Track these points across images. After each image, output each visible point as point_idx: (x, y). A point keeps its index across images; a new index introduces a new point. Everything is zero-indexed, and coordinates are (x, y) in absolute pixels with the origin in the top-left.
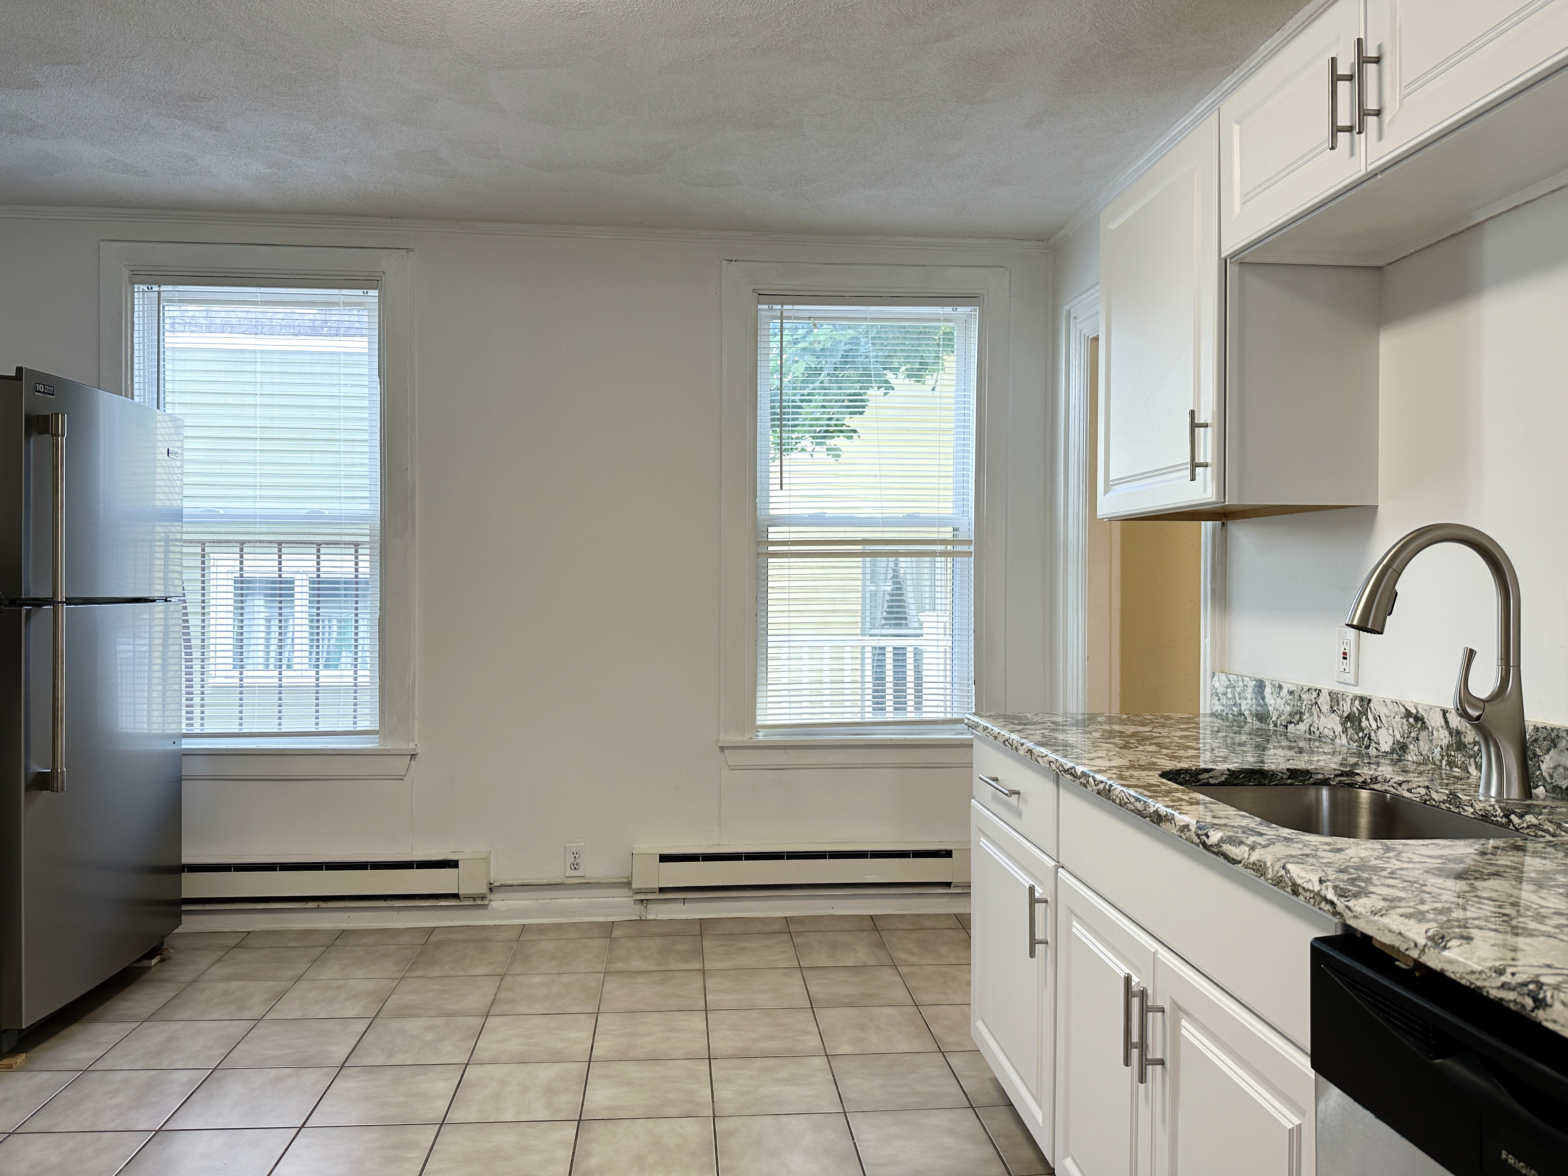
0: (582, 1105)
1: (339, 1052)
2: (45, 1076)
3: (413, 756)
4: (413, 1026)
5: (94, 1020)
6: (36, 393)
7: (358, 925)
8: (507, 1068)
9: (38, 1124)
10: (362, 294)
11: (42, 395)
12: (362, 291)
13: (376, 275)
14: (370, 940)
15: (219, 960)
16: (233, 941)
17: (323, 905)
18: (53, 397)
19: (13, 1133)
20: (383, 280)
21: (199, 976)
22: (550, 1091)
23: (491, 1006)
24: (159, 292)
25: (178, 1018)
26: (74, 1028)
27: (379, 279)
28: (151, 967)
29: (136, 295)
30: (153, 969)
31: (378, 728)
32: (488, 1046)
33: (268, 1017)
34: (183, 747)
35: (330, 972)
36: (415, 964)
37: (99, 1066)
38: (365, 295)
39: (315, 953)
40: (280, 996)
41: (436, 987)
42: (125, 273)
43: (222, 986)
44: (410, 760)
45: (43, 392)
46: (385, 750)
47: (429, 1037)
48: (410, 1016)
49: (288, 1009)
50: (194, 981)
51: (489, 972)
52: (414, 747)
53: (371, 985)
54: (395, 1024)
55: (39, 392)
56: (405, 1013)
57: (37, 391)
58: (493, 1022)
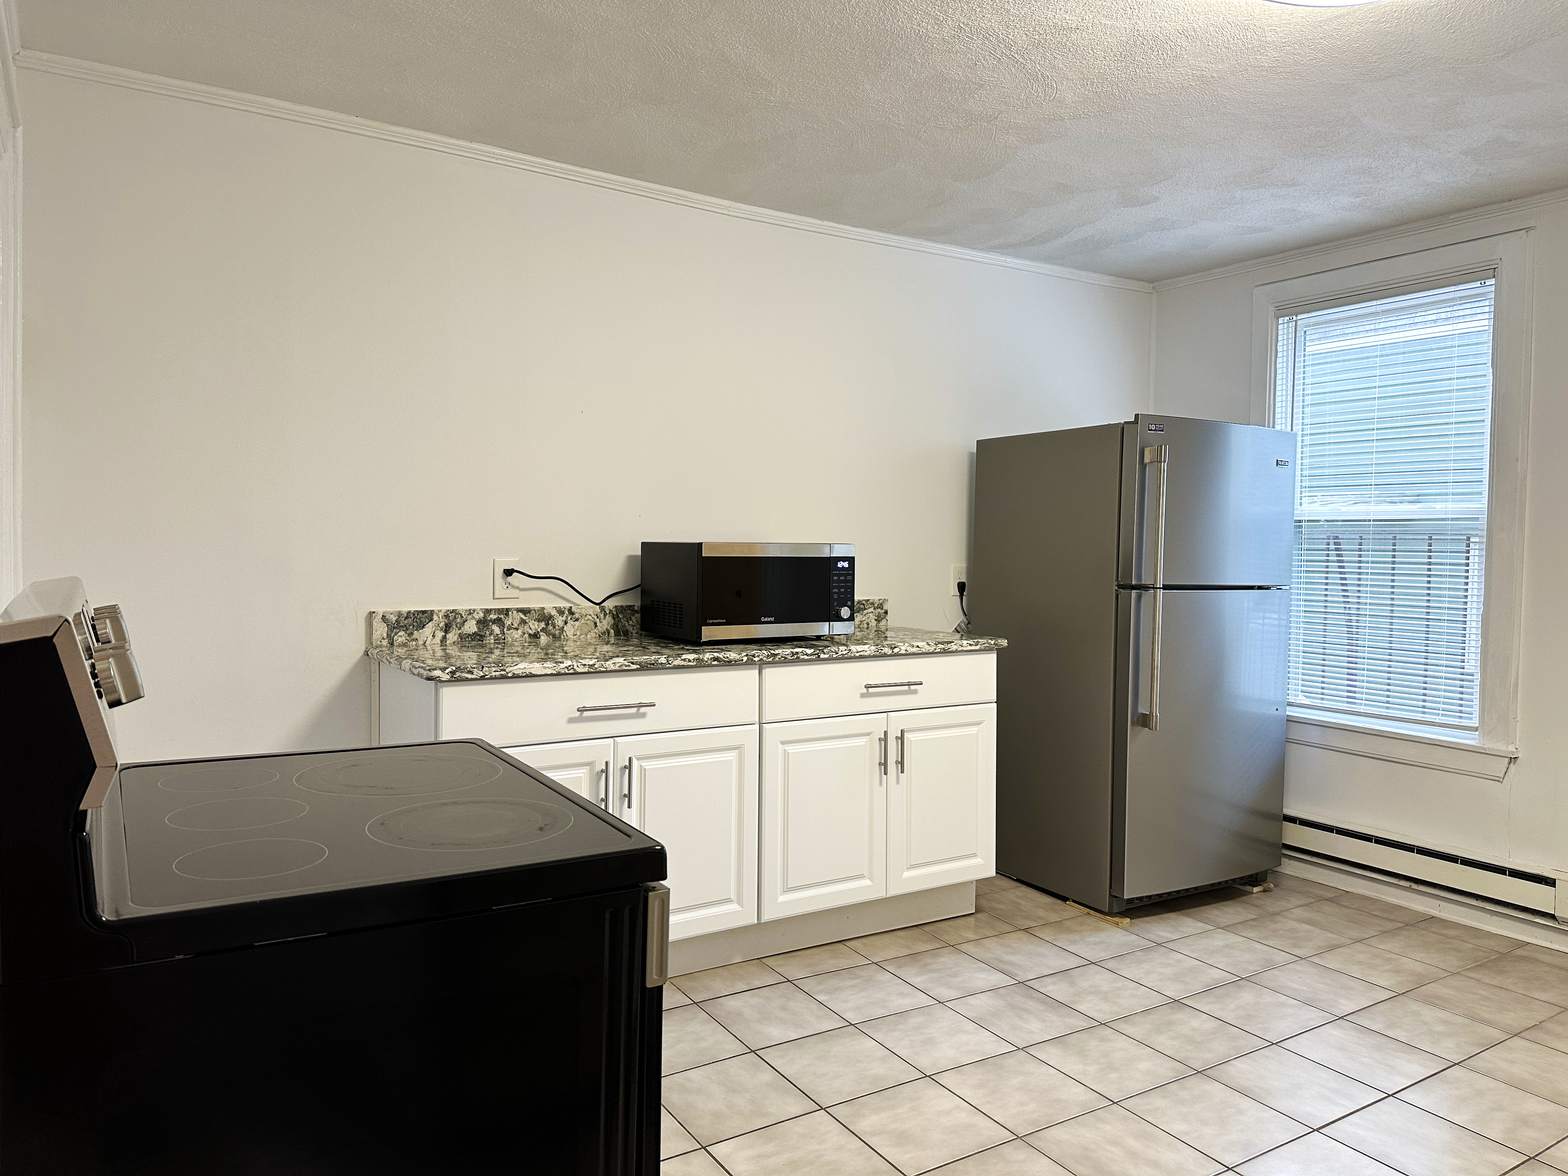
0: (1549, 1148)
1: (1346, 1006)
2: (1134, 937)
3: (1513, 760)
4: (1429, 1014)
5: (1188, 915)
6: (1149, 432)
7: (1451, 916)
8: (1492, 1084)
9: (1110, 965)
10: (1480, 285)
11: (1153, 432)
12: (1480, 282)
13: (1493, 263)
14: (1452, 932)
15: (1306, 905)
16: (1329, 895)
17: (1414, 886)
18: (1163, 432)
19: (1094, 963)
20: (1500, 268)
21: (1282, 911)
22: (1524, 1121)
23: (1527, 1029)
24: (1296, 321)
25: (1243, 934)
26: (1172, 915)
27: (1496, 266)
28: (1253, 893)
29: (1280, 327)
30: (1254, 895)
31: (1477, 725)
32: (1491, 1059)
33: (1311, 959)
34: (1288, 713)
35: (1391, 945)
36: (1480, 966)
37: (1170, 945)
38: (1483, 285)
39: (1390, 926)
40: (1332, 948)
41: (1482, 992)
42: (1272, 309)
43: (1294, 924)
44: (1509, 763)
45: (1155, 430)
46: (1482, 748)
47: (1439, 1028)
48: (1435, 1005)
49: (1331, 961)
50: (1278, 914)
51: (1552, 1001)
52: (1514, 750)
53: (1419, 968)
54: (1415, 1006)
55: (1151, 430)
56: (1431, 1001)
57: (1149, 430)
58: (1517, 1042)
